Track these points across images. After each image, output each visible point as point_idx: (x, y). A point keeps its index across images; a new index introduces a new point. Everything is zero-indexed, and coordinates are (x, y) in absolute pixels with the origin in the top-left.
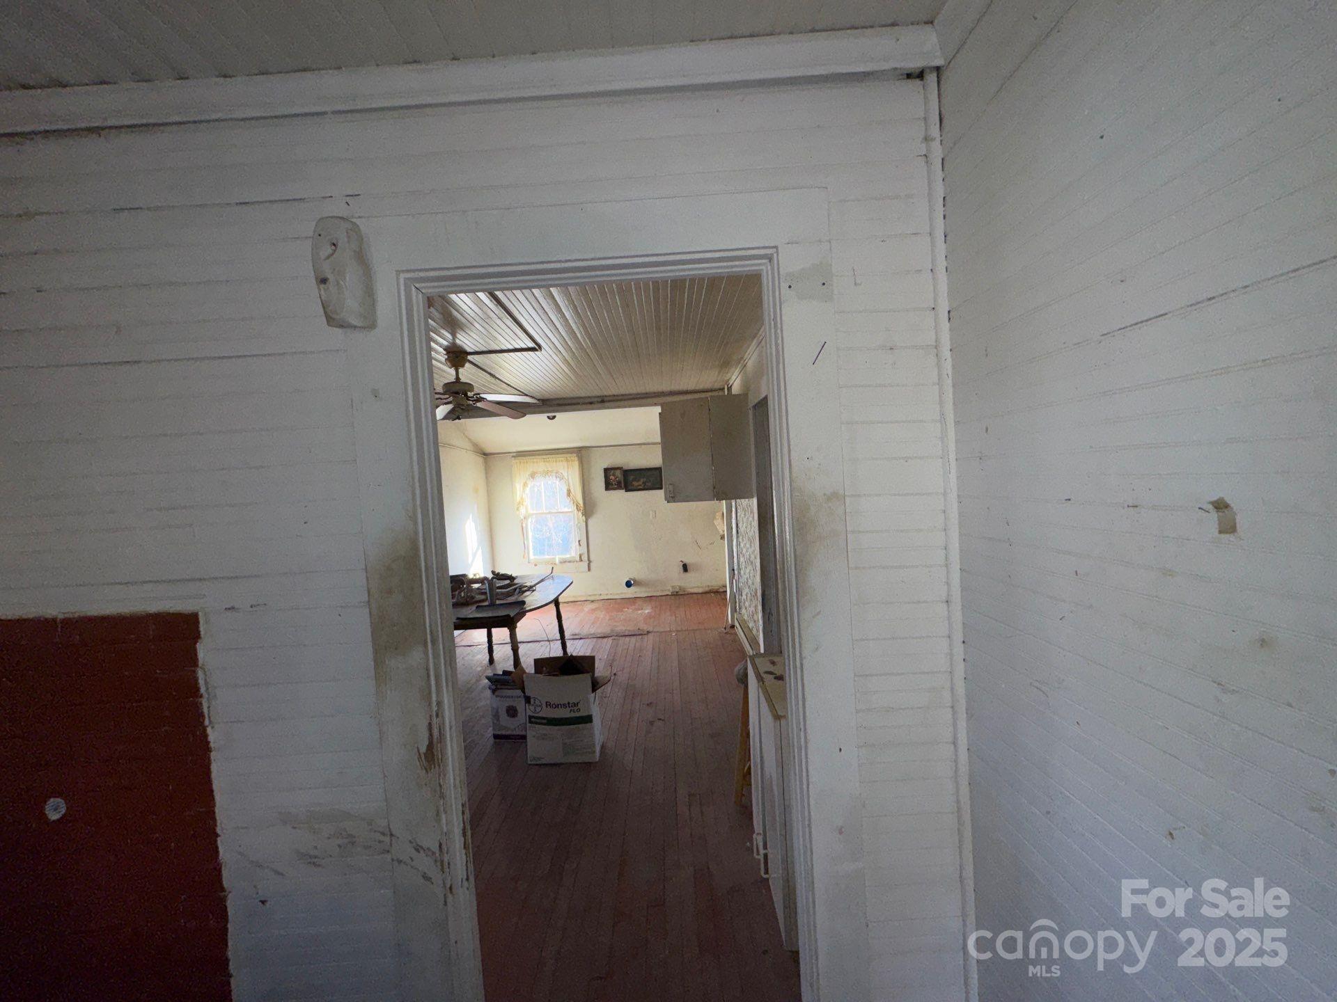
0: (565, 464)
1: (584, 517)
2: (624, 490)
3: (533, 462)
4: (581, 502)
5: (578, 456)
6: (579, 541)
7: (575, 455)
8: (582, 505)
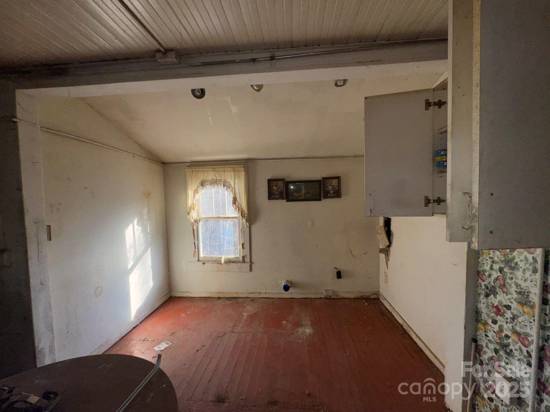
0: (232, 173)
1: (248, 224)
2: (285, 200)
3: (204, 172)
4: (245, 209)
5: (244, 167)
6: (243, 244)
7: (242, 166)
8: (246, 212)
